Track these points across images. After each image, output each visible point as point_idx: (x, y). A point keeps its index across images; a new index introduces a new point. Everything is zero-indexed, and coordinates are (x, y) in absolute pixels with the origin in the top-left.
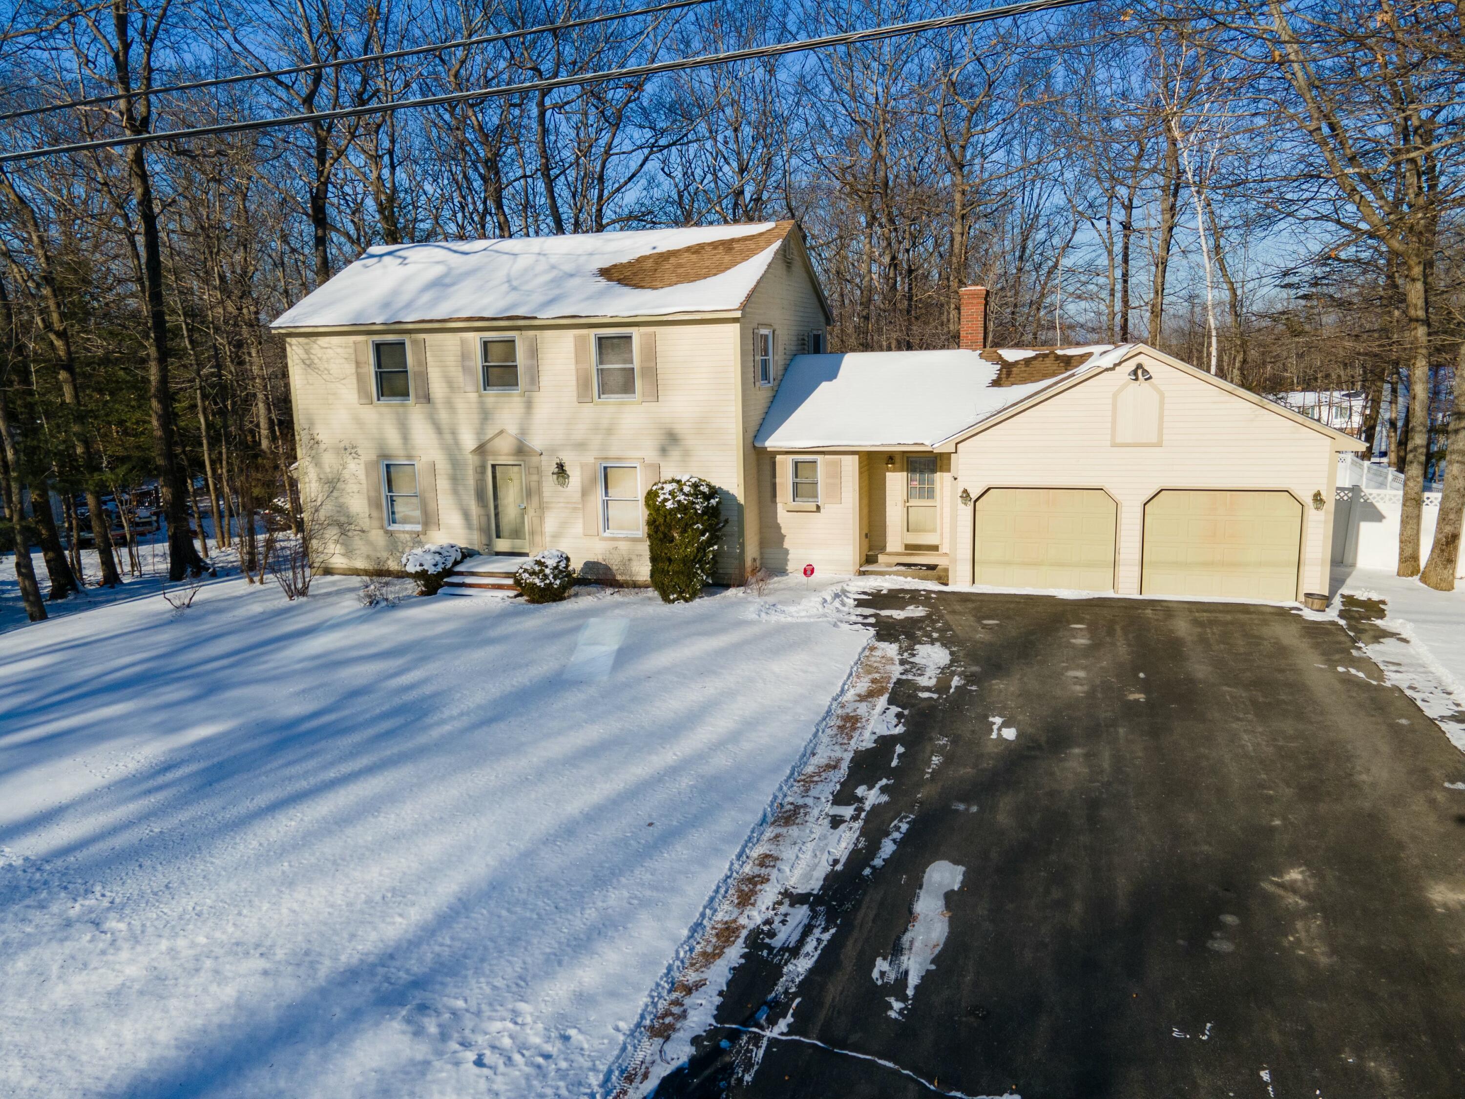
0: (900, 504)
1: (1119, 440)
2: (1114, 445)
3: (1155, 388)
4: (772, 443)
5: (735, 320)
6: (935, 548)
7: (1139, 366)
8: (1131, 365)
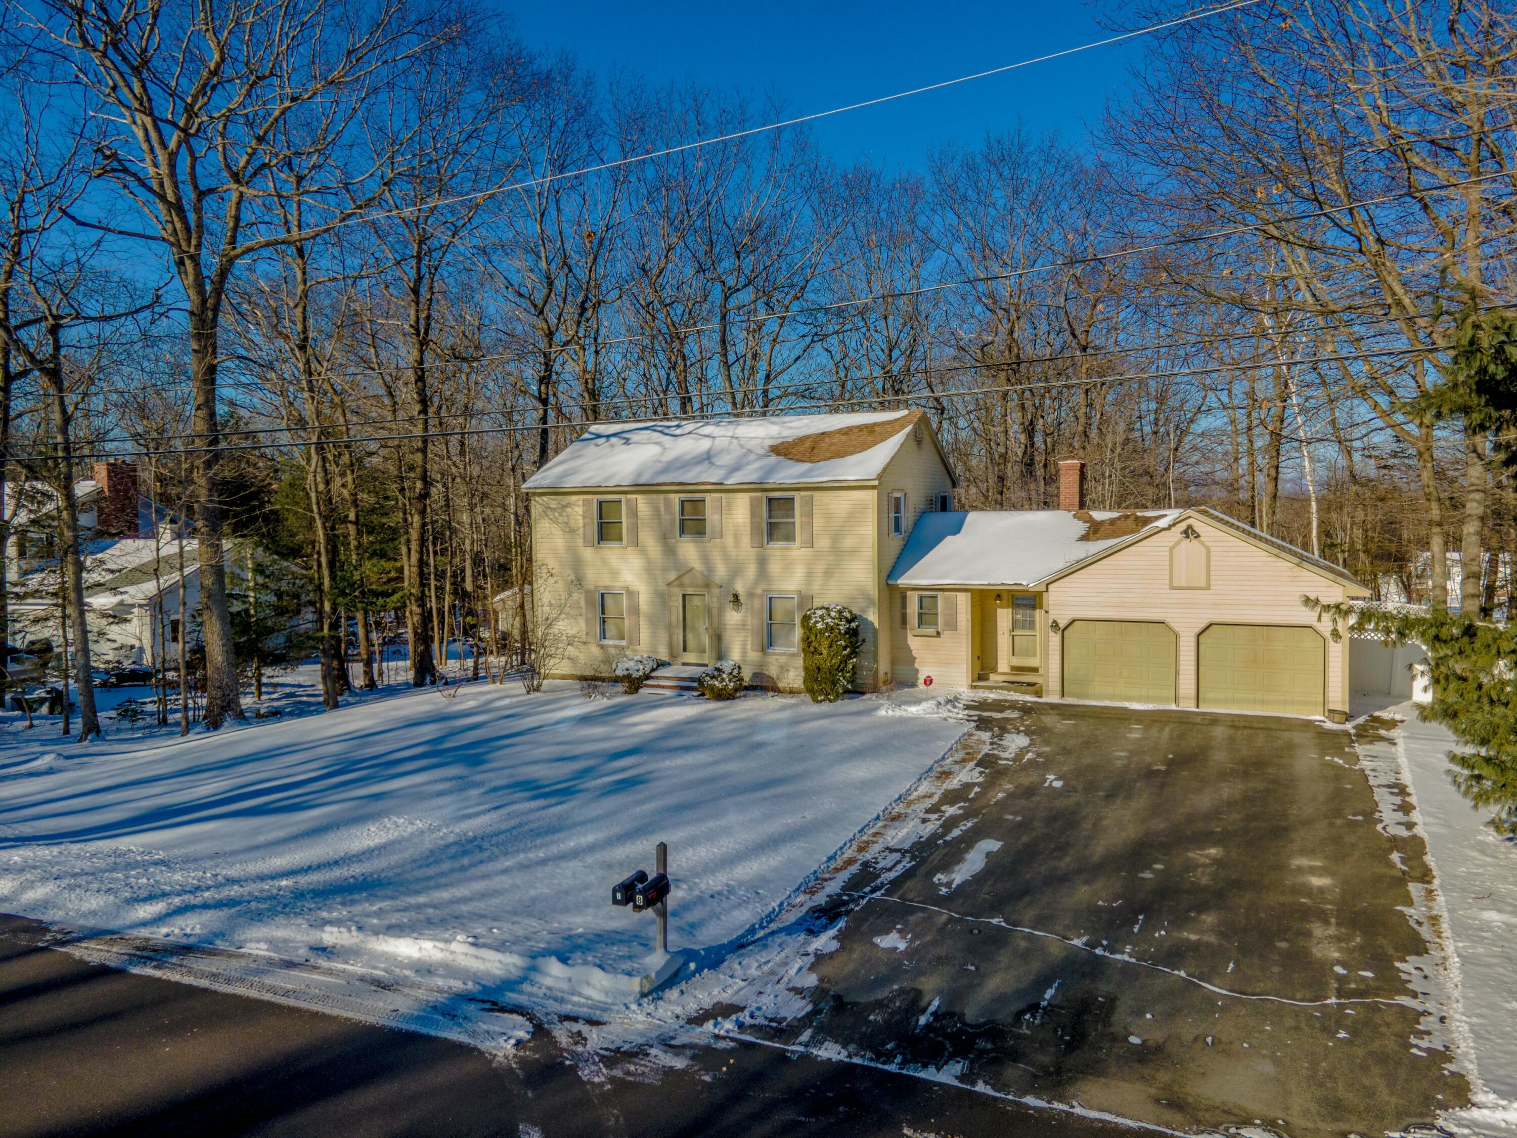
0: (1007, 633)
1: (1176, 584)
2: (1172, 588)
3: (1202, 543)
4: (904, 581)
5: (874, 487)
6: (1035, 670)
7: (1190, 527)
8: (1183, 526)
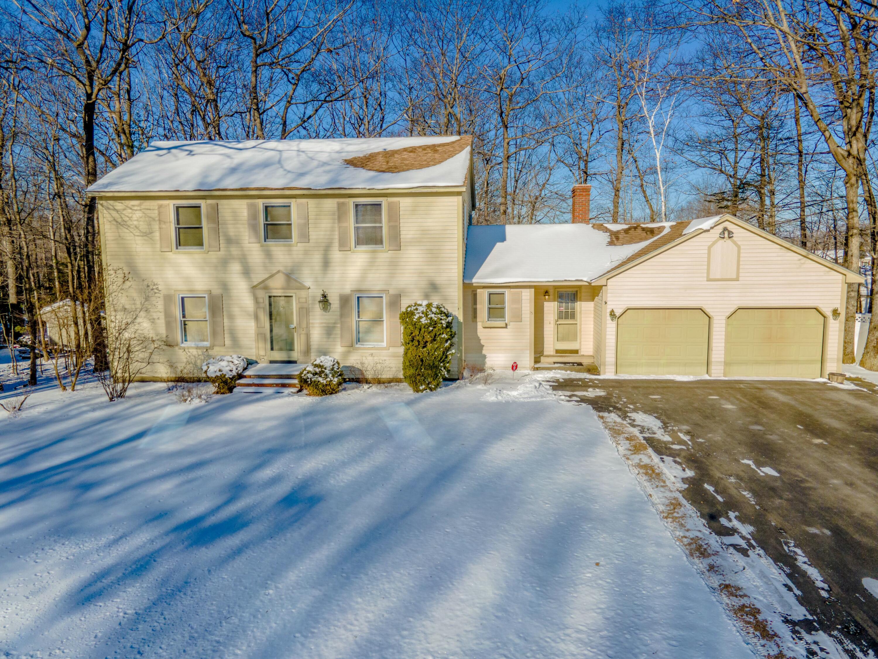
0: (553, 322)
1: (712, 277)
2: (709, 280)
3: (735, 243)
4: (476, 280)
5: (459, 194)
6: (576, 352)
7: (725, 229)
8: (720, 228)
